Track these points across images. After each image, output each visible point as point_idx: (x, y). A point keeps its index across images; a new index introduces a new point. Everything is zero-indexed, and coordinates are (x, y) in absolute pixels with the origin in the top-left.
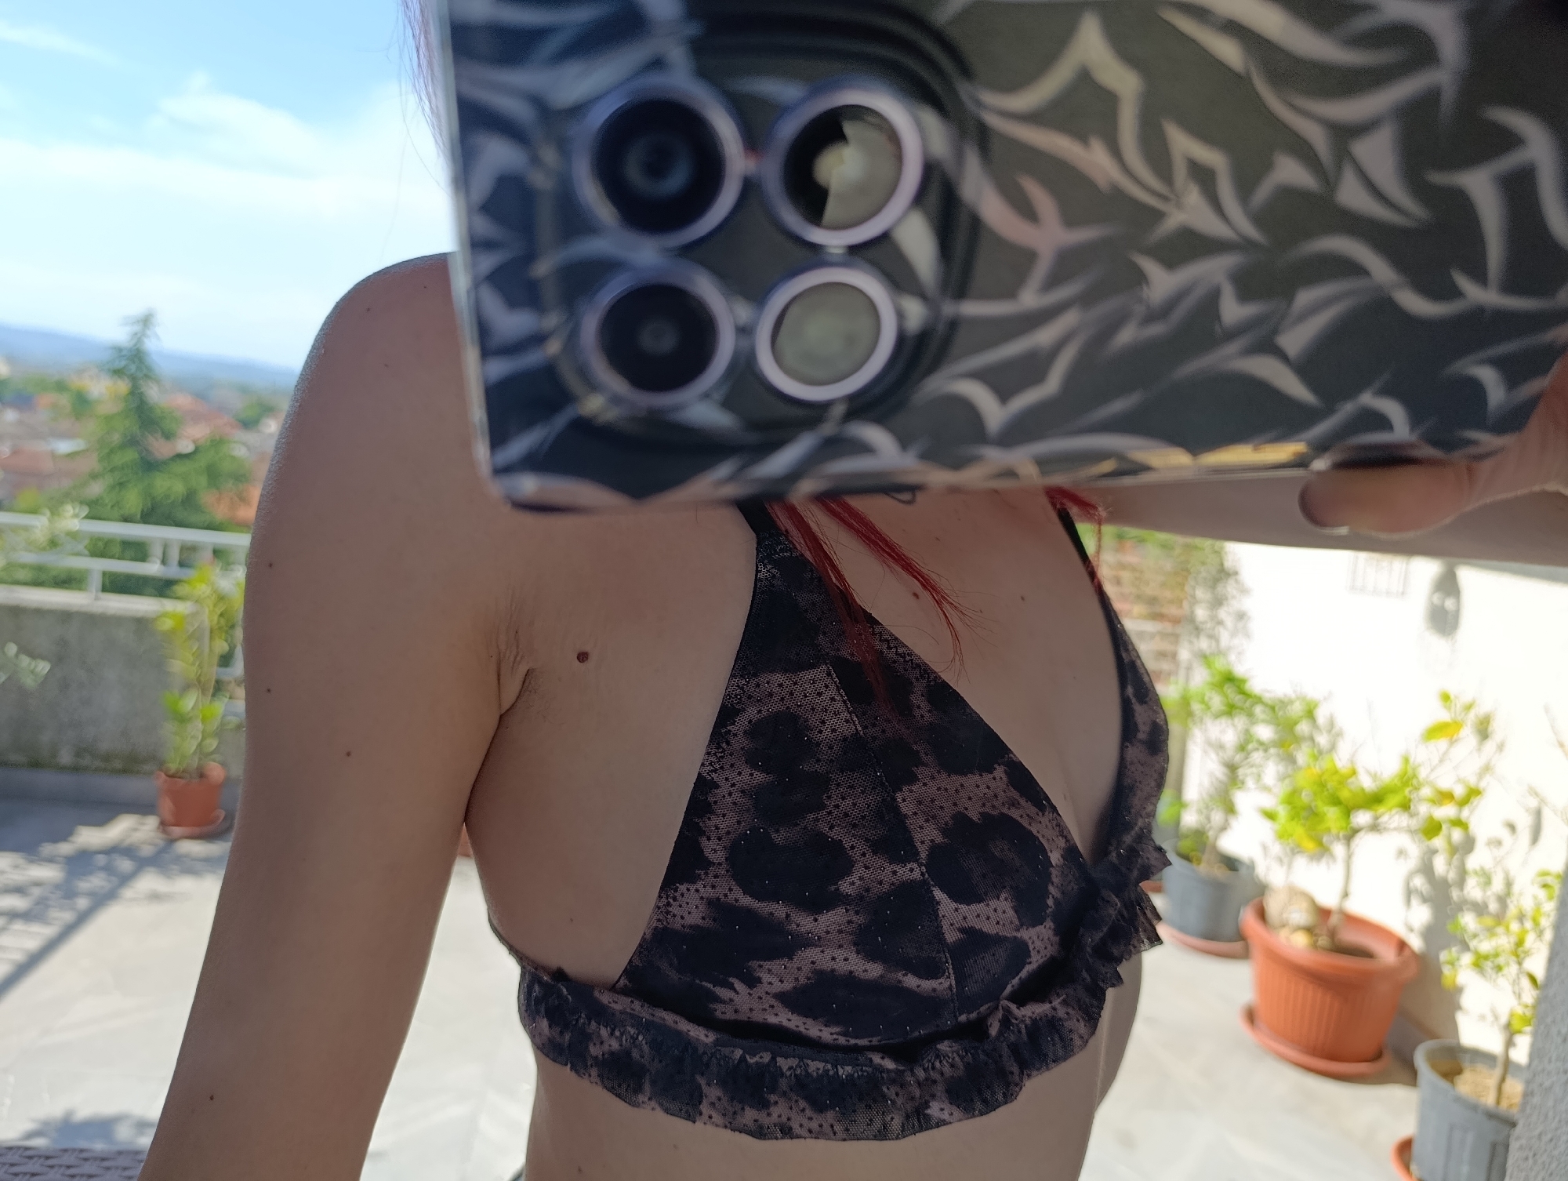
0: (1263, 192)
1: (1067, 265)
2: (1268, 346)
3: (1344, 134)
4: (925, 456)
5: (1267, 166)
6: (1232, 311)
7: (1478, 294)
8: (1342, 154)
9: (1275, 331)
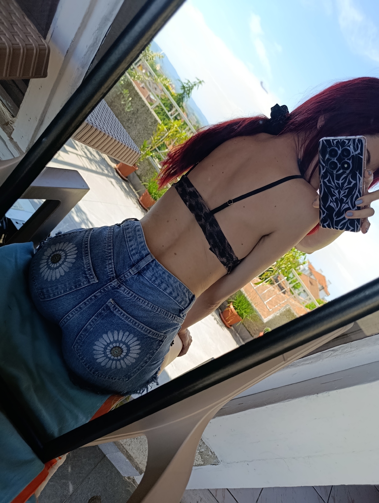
0: (343, 198)
1: (338, 184)
2: (331, 201)
3: (348, 203)
4: (322, 175)
5: (345, 198)
6: (334, 198)
7: (335, 218)
8: (346, 203)
9: (332, 202)
